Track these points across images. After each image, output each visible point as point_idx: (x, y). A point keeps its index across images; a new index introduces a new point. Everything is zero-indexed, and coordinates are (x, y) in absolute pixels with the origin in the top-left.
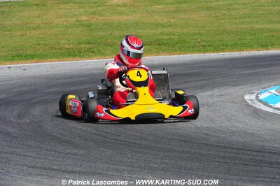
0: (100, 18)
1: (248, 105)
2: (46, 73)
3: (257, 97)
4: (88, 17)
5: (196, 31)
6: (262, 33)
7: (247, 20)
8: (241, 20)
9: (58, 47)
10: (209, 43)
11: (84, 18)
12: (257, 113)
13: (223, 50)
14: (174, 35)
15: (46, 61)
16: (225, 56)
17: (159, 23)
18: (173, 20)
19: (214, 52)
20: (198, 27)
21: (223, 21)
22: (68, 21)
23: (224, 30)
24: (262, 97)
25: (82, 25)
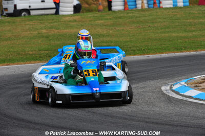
0: (56, 31)
1: (164, 94)
2: (13, 73)
3: (171, 88)
4: (47, 30)
5: (128, 40)
6: (178, 40)
7: (167, 30)
8: (162, 30)
9: (23, 53)
10: (138, 48)
11: (44, 31)
12: (170, 100)
13: (148, 53)
14: (112, 42)
15: (14, 64)
16: (149, 58)
17: (101, 34)
18: (111, 31)
19: (141, 55)
20: (129, 36)
21: (148, 31)
22: (32, 34)
23: (149, 38)
24: (174, 88)
25: (43, 37)
